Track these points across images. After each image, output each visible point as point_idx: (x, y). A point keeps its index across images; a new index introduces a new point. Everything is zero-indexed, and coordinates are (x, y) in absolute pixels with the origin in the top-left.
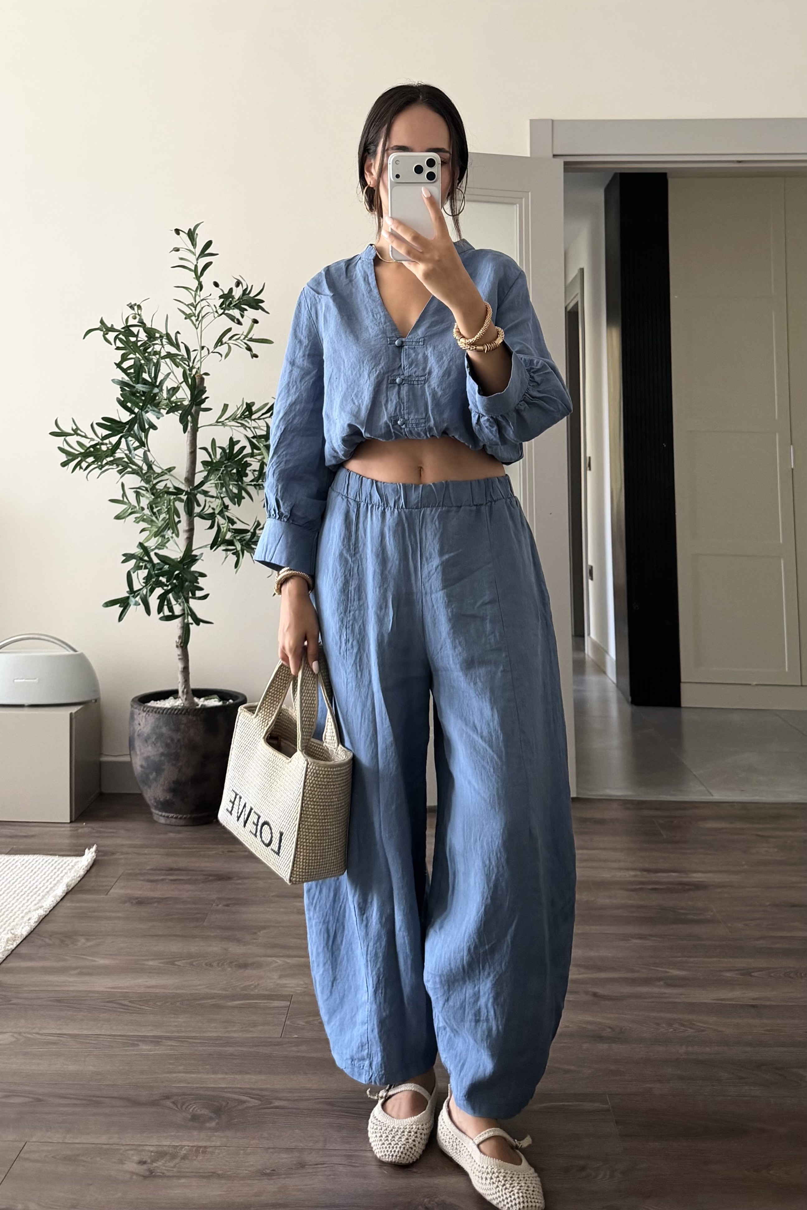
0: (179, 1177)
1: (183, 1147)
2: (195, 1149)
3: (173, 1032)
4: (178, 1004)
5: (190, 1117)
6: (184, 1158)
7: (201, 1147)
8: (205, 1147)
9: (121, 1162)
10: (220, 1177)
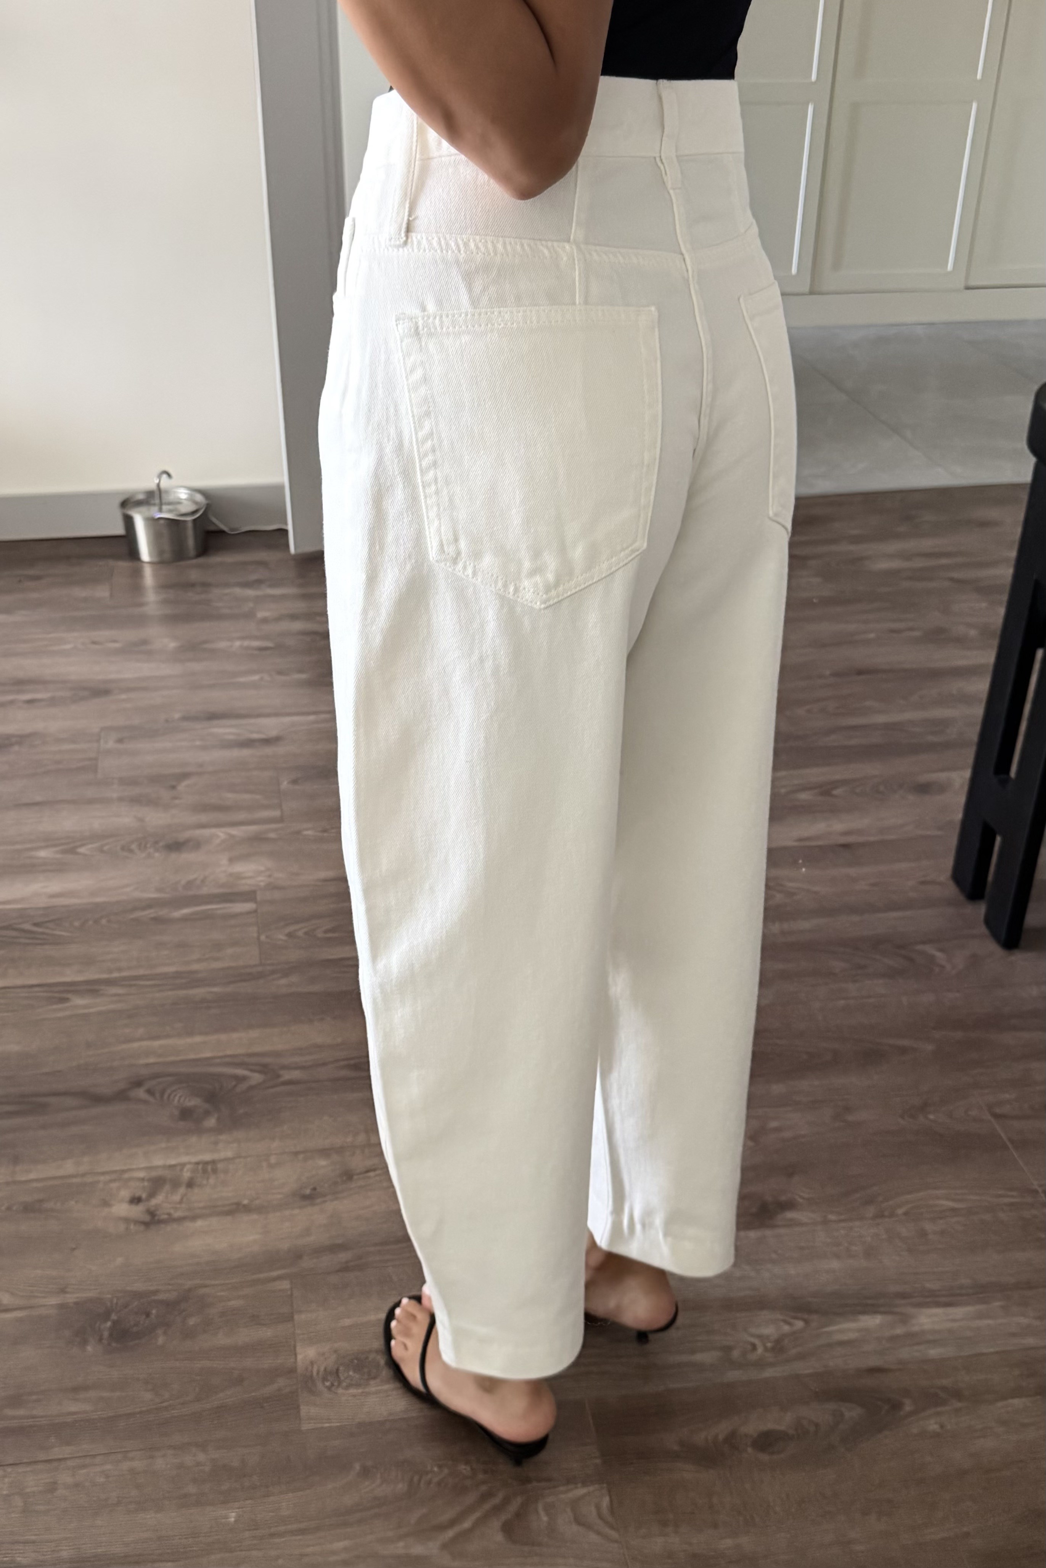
0: (194, 1218)
1: (183, 1165)
2: (200, 1167)
3: (110, 971)
4: (104, 921)
5: (176, 1112)
6: (190, 1184)
7: (206, 1163)
8: (214, 1162)
9: (106, 1203)
10: (247, 1209)
